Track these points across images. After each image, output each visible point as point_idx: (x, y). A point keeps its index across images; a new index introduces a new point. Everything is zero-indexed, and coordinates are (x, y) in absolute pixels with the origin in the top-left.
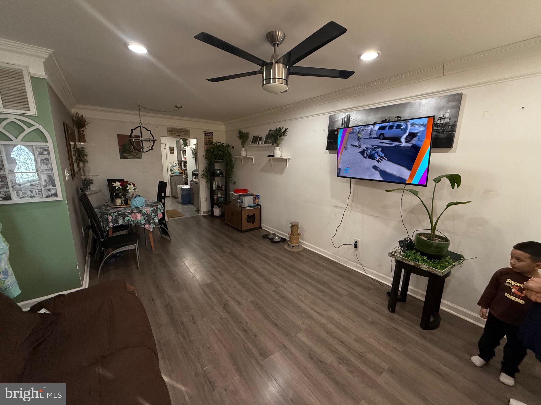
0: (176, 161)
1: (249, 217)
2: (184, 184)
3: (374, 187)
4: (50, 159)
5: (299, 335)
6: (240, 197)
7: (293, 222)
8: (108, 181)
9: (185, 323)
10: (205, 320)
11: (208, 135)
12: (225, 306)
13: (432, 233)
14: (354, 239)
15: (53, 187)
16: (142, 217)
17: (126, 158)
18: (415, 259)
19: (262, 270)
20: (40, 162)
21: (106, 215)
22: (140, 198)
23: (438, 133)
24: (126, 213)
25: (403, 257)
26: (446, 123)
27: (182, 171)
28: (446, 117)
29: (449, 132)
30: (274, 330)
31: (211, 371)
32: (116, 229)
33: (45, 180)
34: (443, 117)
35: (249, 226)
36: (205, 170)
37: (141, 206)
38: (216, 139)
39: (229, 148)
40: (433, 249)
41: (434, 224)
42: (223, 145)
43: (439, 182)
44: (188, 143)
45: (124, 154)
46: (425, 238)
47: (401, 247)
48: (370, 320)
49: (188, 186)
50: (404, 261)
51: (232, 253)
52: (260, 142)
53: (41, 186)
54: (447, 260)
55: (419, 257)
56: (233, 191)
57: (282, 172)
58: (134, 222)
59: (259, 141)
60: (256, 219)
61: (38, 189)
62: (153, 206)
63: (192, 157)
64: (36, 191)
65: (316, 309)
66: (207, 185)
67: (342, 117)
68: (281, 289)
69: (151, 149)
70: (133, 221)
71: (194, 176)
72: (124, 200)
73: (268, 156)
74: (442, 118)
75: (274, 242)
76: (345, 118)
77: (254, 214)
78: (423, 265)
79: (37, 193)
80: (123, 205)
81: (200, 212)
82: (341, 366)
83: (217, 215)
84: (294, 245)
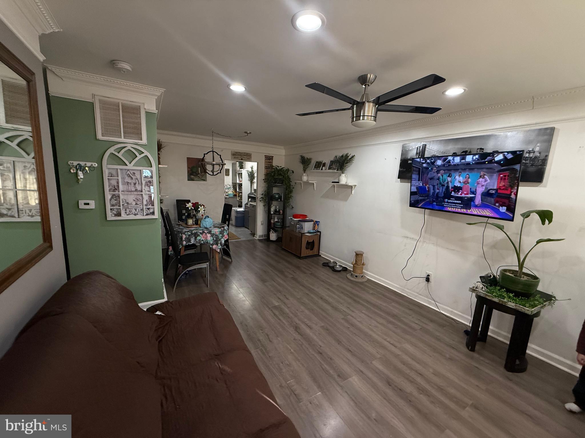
0: (231, 184)
1: (308, 243)
2: (238, 206)
3: (451, 219)
4: (152, 182)
5: (374, 362)
6: (299, 223)
7: (357, 251)
8: (176, 201)
9: (261, 341)
10: (279, 339)
11: (269, 159)
12: (297, 328)
13: (520, 270)
14: (426, 272)
15: (152, 206)
16: (211, 237)
17: (192, 180)
18: (500, 295)
19: (327, 298)
20: (145, 184)
21: (180, 234)
22: (209, 218)
23: (526, 167)
24: (198, 233)
25: (486, 293)
26: (536, 157)
27: (236, 194)
28: (536, 150)
29: (539, 166)
30: (349, 355)
31: (294, 385)
32: (187, 247)
33: (147, 200)
34: (533, 150)
35: (308, 253)
36: (264, 194)
37: (210, 226)
38: (276, 163)
39: (289, 172)
40: (520, 286)
41: (521, 260)
42: (283, 169)
43: (528, 217)
44: (244, 165)
45: (192, 176)
46: (511, 275)
47: (482, 282)
48: (448, 356)
49: (243, 209)
50: (488, 297)
51: (294, 279)
52: (324, 168)
53: (143, 205)
54: (536, 299)
55: (504, 294)
56: (292, 216)
57: (346, 199)
58: (204, 242)
59: (323, 166)
60: (315, 247)
61: (141, 208)
62: (221, 227)
63: (248, 179)
64: (139, 210)
65: (388, 340)
66: (265, 208)
67: (417, 147)
68: (349, 317)
69: (219, 172)
70: (203, 240)
71: (250, 199)
72: (195, 221)
73: (333, 182)
74: (531, 152)
75: (336, 271)
76: (420, 147)
77: (313, 240)
78: (509, 302)
79: (140, 211)
80: (194, 225)
81: (255, 235)
82: (421, 396)
83: (274, 240)
84: (358, 275)
